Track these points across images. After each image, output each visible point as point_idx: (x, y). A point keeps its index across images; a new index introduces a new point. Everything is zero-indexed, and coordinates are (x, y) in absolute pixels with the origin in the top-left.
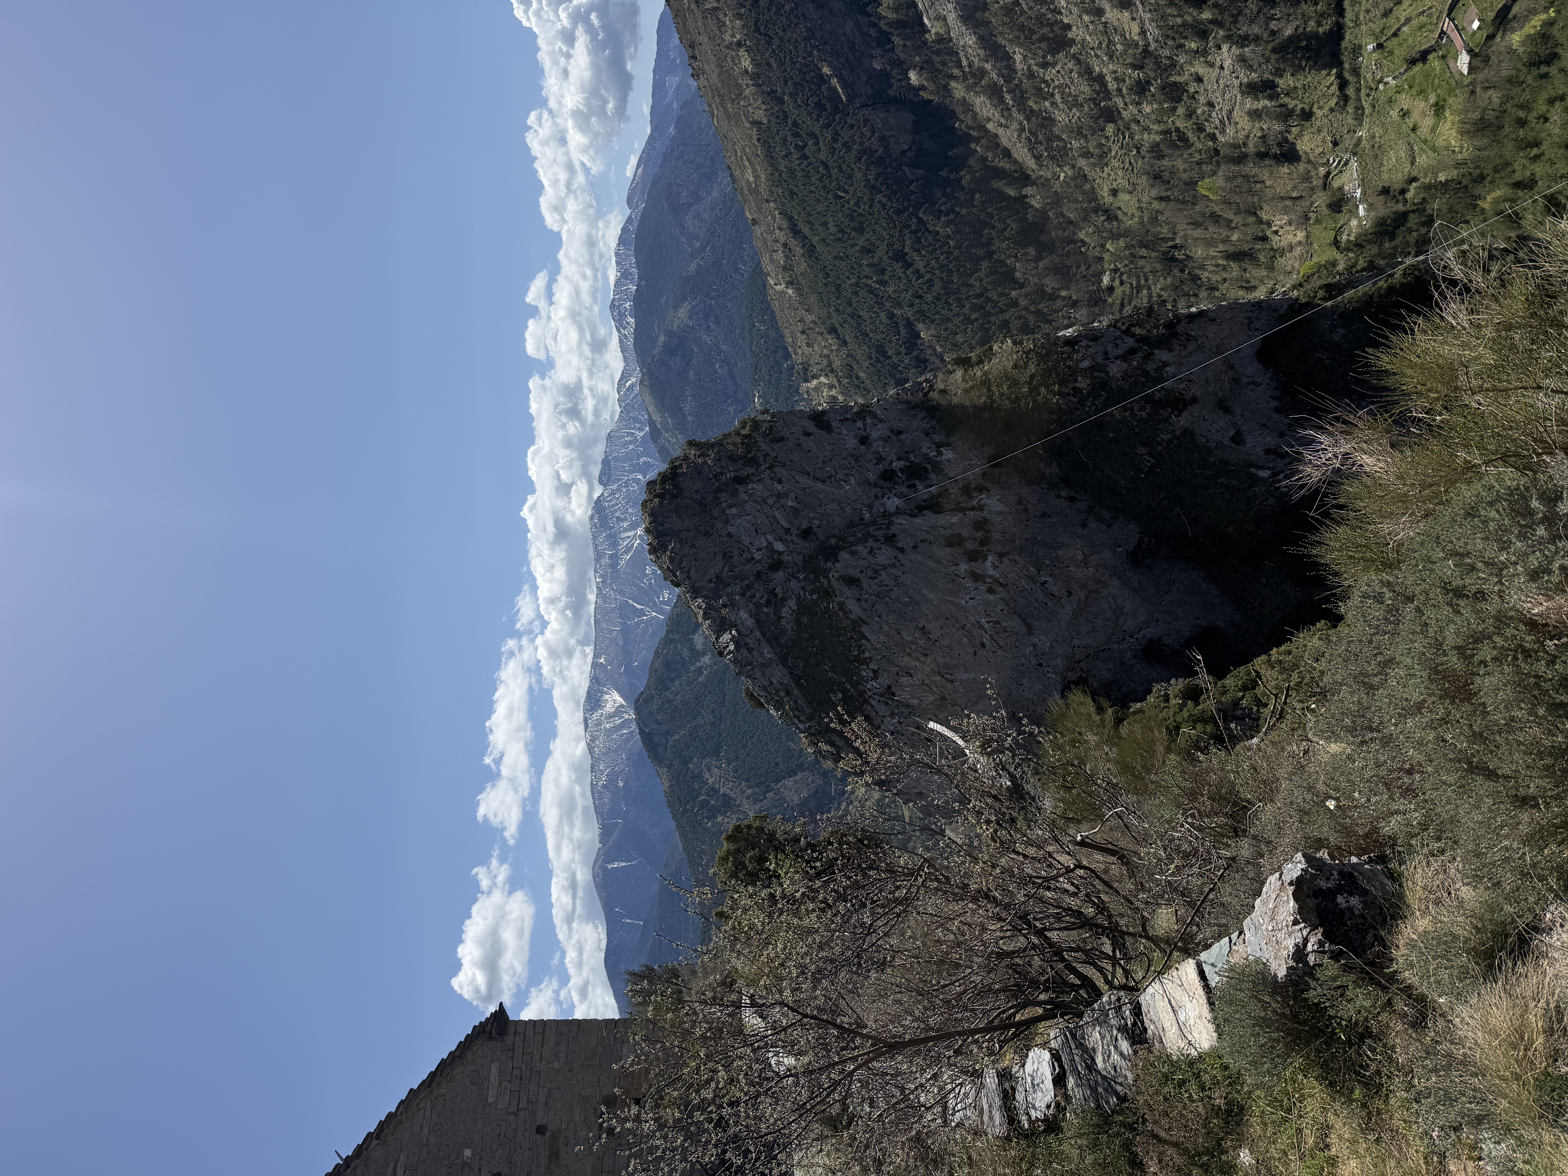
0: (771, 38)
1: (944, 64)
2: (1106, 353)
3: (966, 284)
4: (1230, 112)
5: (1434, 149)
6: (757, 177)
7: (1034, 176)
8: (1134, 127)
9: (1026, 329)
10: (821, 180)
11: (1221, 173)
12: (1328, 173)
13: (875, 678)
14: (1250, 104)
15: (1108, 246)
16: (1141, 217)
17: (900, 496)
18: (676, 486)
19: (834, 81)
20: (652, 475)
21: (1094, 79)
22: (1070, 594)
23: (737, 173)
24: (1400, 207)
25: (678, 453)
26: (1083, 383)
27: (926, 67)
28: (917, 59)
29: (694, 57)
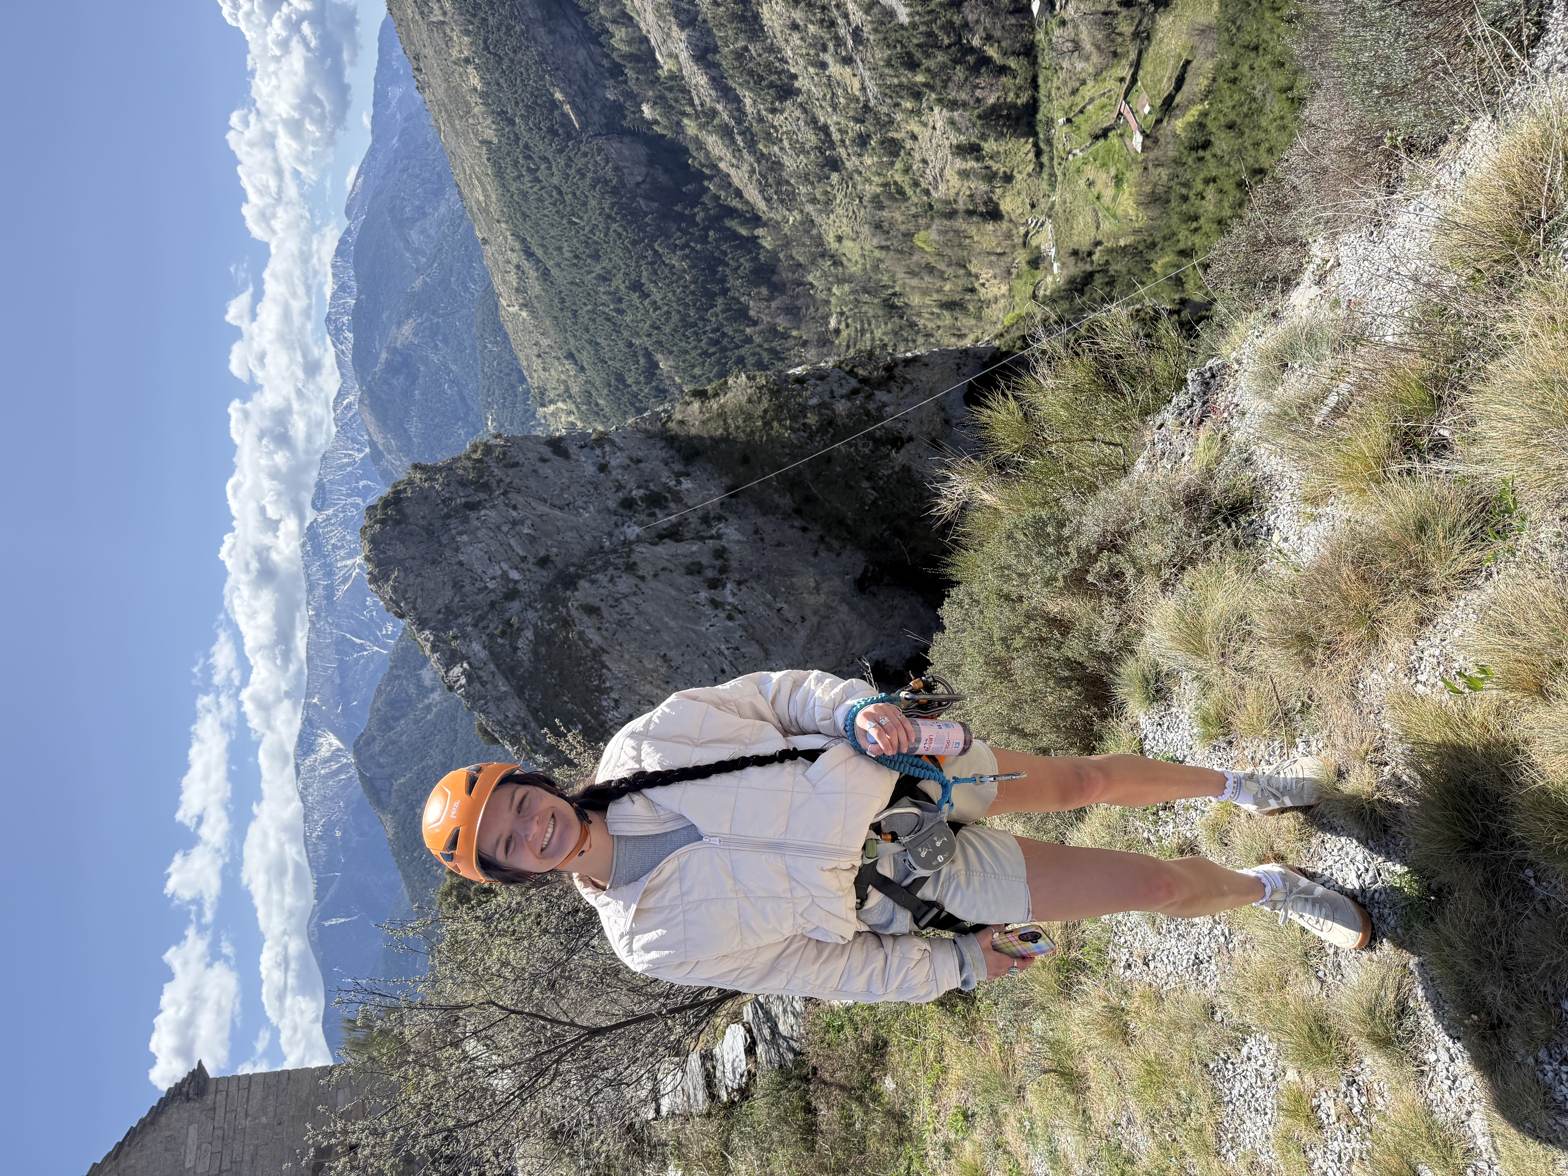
0: (501, 59)
1: (676, 101)
2: (832, 392)
3: (702, 319)
4: (942, 170)
5: (1115, 216)
6: (487, 196)
7: (764, 218)
8: (856, 177)
9: (761, 366)
10: (555, 204)
11: (934, 227)
12: (1027, 233)
13: (616, 707)
14: (959, 164)
15: (834, 290)
16: (864, 264)
17: (641, 524)
18: (399, 511)
19: (567, 108)
20: (372, 500)
21: (820, 129)
22: (803, 619)
23: (466, 191)
24: (1088, 268)
25: (404, 477)
26: (812, 419)
27: (659, 101)
28: (651, 93)
29: (419, 70)
